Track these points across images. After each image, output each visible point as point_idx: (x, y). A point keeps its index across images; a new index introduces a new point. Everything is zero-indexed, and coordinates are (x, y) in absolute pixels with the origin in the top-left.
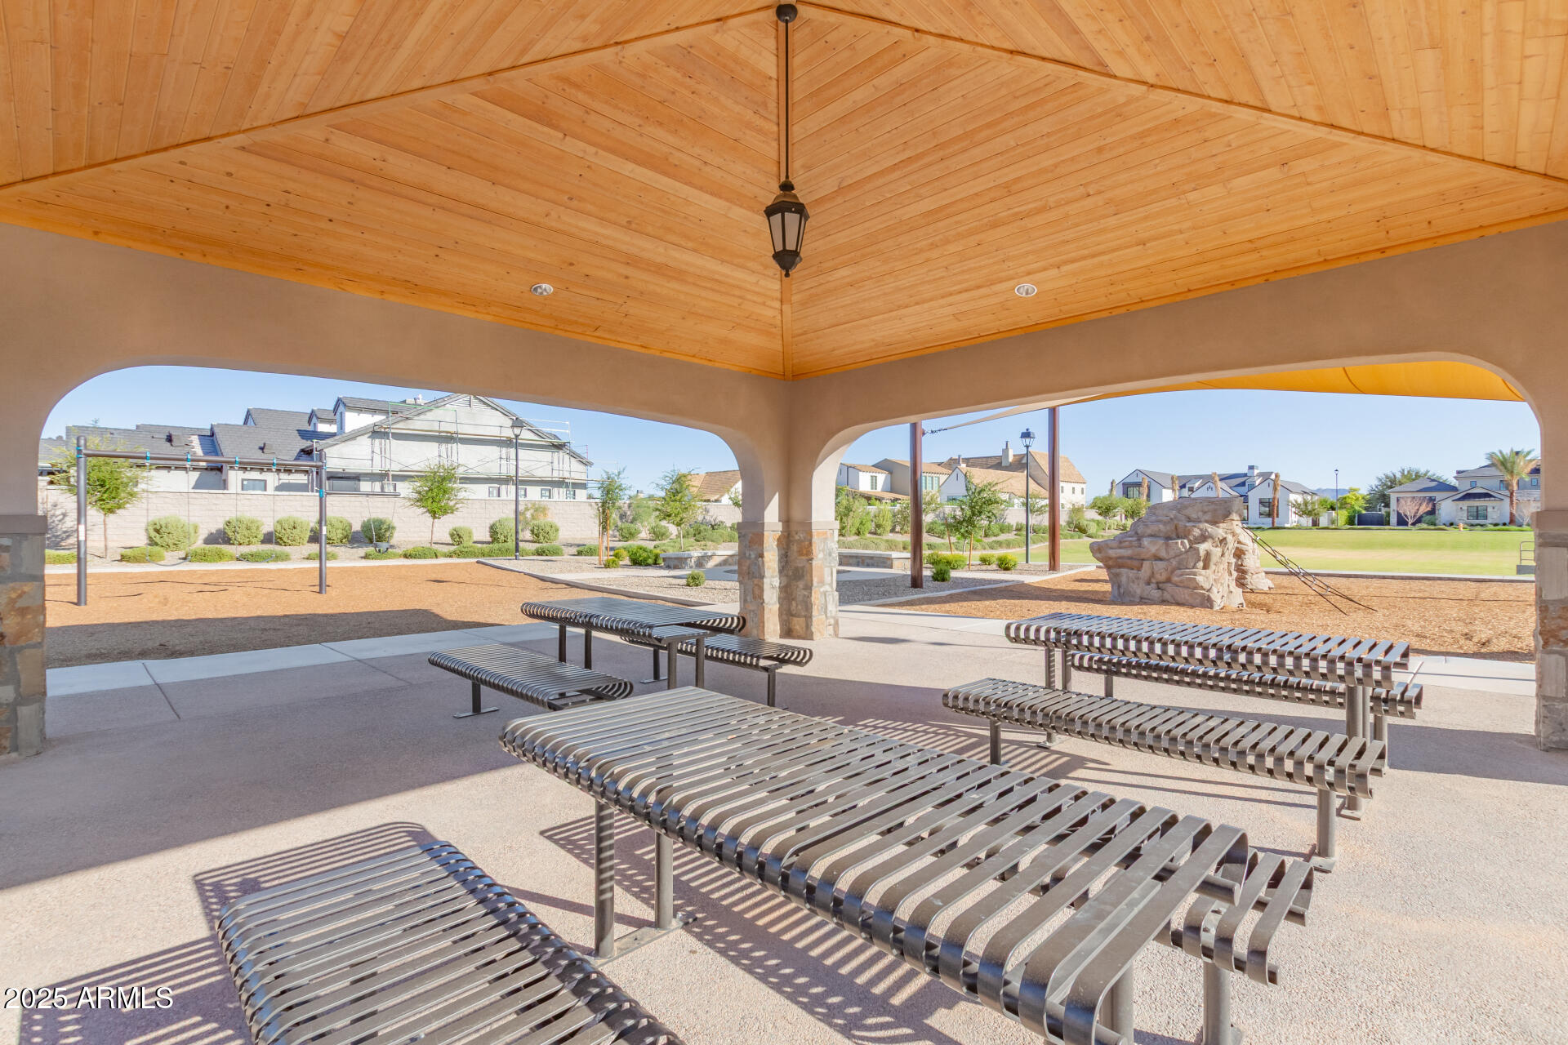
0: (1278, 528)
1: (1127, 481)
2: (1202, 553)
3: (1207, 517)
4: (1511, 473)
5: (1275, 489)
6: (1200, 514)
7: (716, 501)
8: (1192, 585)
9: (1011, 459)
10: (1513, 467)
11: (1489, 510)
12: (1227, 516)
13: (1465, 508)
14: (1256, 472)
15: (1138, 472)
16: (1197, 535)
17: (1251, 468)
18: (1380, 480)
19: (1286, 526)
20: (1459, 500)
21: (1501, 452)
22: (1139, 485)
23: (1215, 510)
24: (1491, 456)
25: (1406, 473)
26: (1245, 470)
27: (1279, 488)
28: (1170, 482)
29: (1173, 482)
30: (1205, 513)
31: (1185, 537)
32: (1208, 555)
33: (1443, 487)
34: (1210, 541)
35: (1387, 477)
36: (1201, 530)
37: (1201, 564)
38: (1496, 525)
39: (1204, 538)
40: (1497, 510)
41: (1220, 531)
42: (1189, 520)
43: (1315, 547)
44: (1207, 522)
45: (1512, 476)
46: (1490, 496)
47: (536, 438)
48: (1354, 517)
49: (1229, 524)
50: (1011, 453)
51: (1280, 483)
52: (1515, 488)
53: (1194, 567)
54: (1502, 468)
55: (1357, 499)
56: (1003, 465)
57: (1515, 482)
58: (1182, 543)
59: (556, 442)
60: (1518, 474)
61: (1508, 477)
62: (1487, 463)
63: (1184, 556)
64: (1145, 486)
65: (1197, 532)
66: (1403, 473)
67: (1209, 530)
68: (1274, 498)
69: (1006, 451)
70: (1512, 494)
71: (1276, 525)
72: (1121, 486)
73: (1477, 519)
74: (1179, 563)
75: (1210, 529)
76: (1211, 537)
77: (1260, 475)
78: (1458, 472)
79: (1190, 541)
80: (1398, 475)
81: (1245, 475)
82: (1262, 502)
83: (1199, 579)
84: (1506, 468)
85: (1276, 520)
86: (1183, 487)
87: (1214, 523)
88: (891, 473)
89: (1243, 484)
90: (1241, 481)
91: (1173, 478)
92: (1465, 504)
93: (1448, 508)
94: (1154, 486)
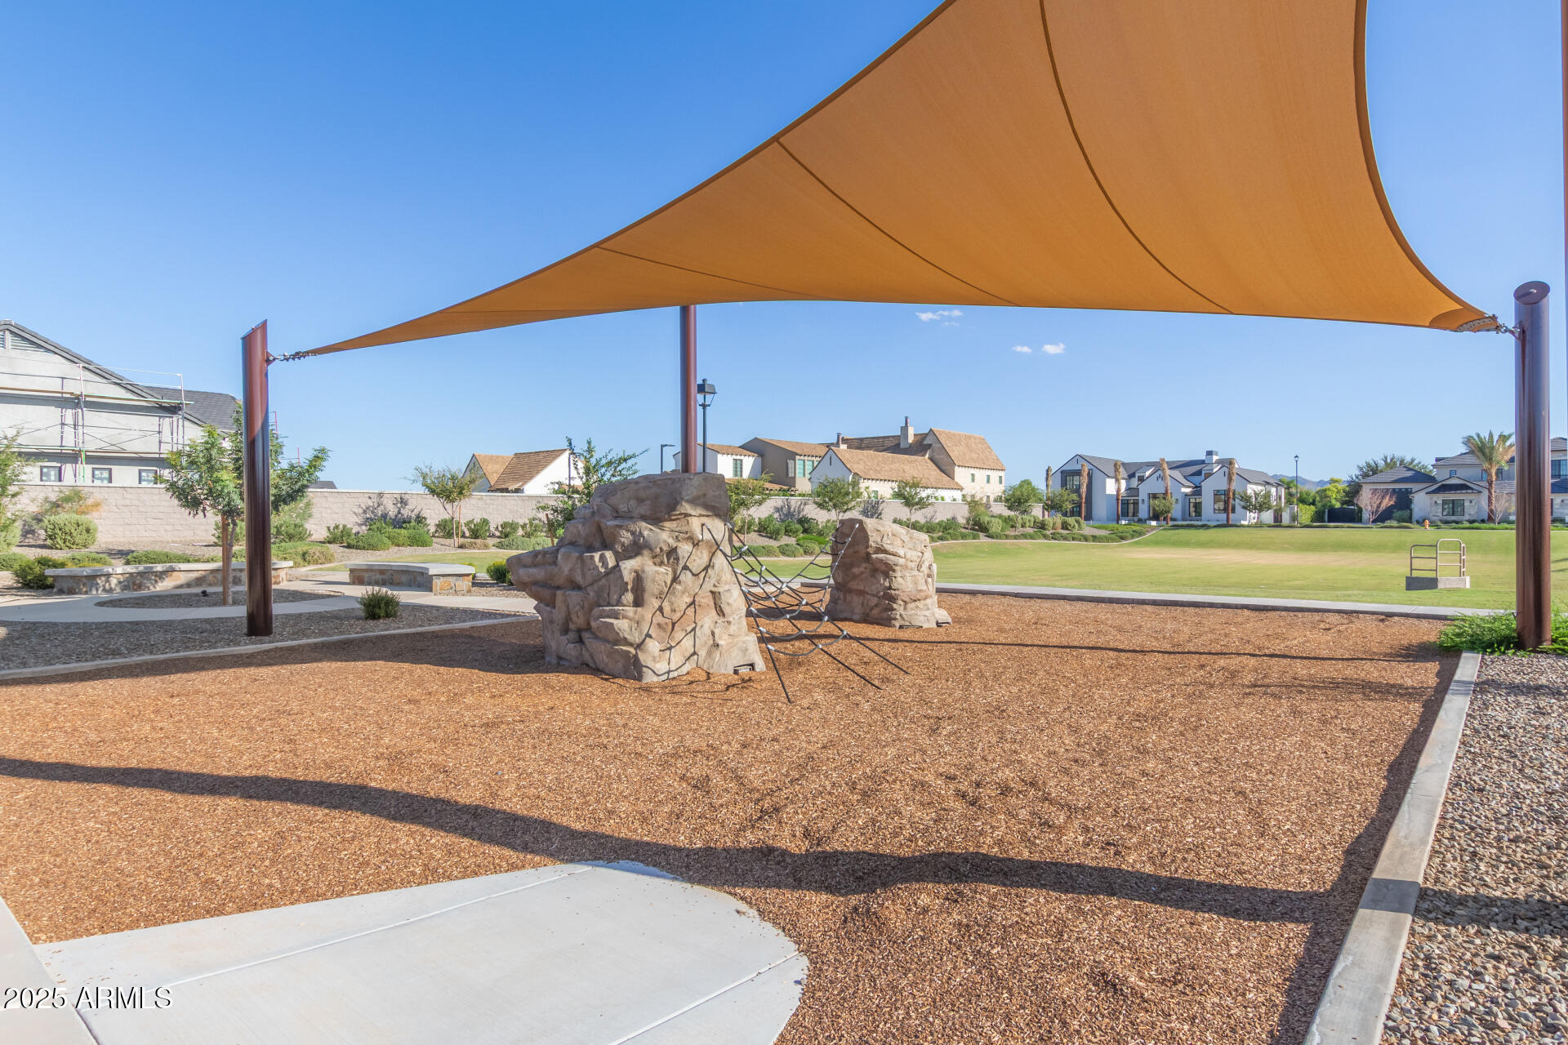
0: (1232, 526)
1: (1067, 468)
2: (628, 577)
3: (644, 509)
4: (1490, 460)
5: (1230, 480)
6: (633, 502)
7: (517, 491)
8: (611, 637)
9: (911, 439)
10: (1491, 454)
11: (1467, 504)
12: (674, 509)
13: (1440, 502)
14: (1215, 458)
15: (1079, 457)
16: (627, 542)
17: (1210, 453)
18: (1361, 469)
19: (1243, 522)
20: (1434, 492)
21: (1478, 436)
22: (1078, 473)
23: (657, 497)
24: (1468, 440)
25: (1389, 461)
26: (1203, 457)
27: (1235, 477)
28: (1113, 469)
29: (1116, 470)
30: (640, 501)
31: (605, 546)
32: (639, 579)
33: (1421, 477)
34: (646, 552)
35: (1368, 465)
36: (633, 533)
37: (629, 597)
38: (1472, 522)
39: (636, 548)
40: (1476, 505)
41: (663, 536)
42: (617, 515)
43: (1259, 549)
44: (644, 518)
45: (1491, 464)
46: (1468, 488)
47: (130, 396)
48: (1324, 512)
49: (683, 522)
50: (911, 432)
51: (1235, 471)
52: (1494, 478)
53: (619, 603)
54: (1479, 454)
55: (1338, 492)
56: (902, 446)
57: (1493, 472)
58: (602, 558)
59: (166, 402)
60: (1498, 462)
61: (1486, 465)
62: (1464, 449)
63: (603, 581)
64: (1085, 474)
65: (626, 537)
66: (1386, 461)
67: (646, 533)
68: (1229, 489)
69: (905, 429)
70: (1490, 485)
71: (1231, 522)
72: (1059, 474)
73: (1453, 516)
74: (598, 596)
75: (646, 530)
76: (647, 546)
77: (1218, 462)
78: (1438, 460)
79: (616, 554)
80: (1381, 463)
81: (1203, 462)
82: (1217, 494)
83: (621, 625)
84: (1484, 454)
85: (1231, 515)
86: (1131, 476)
87: (656, 520)
88: (761, 454)
89: (1199, 473)
90: (1196, 470)
91: (1115, 465)
92: (1439, 498)
93: (1422, 501)
94: (1097, 475)
